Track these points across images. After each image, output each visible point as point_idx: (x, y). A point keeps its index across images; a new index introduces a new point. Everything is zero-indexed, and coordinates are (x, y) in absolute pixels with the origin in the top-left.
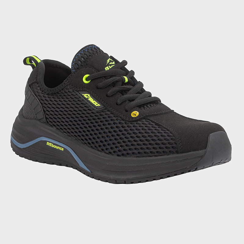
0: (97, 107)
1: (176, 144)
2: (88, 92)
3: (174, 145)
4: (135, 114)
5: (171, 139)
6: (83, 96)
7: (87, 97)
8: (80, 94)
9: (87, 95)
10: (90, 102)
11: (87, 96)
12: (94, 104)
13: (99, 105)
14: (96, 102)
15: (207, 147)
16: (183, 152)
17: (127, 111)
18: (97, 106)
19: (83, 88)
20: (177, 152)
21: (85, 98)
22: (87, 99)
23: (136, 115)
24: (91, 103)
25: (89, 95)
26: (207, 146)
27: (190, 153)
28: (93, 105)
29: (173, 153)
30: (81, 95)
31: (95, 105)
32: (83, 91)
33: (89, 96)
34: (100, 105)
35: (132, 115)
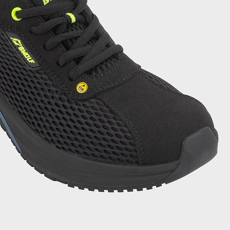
0: (30, 65)
1: (136, 152)
2: (18, 35)
3: (134, 153)
4: (83, 87)
5: (130, 143)
6: (11, 41)
7: (16, 44)
8: (7, 35)
9: (17, 40)
10: (20, 53)
11: (17, 42)
12: (26, 57)
13: (32, 61)
14: (29, 56)
15: (180, 158)
16: (145, 164)
17: (71, 80)
18: (30, 62)
19: (11, 27)
20: (137, 163)
21: (13, 44)
22: (16, 47)
23: (83, 89)
24: (22, 56)
25: (19, 41)
26: (180, 156)
27: (155, 166)
28: (25, 59)
29: (132, 163)
30: (9, 38)
31: (28, 59)
32: (11, 32)
33: (20, 43)
34: (34, 62)
35: (77, 88)
